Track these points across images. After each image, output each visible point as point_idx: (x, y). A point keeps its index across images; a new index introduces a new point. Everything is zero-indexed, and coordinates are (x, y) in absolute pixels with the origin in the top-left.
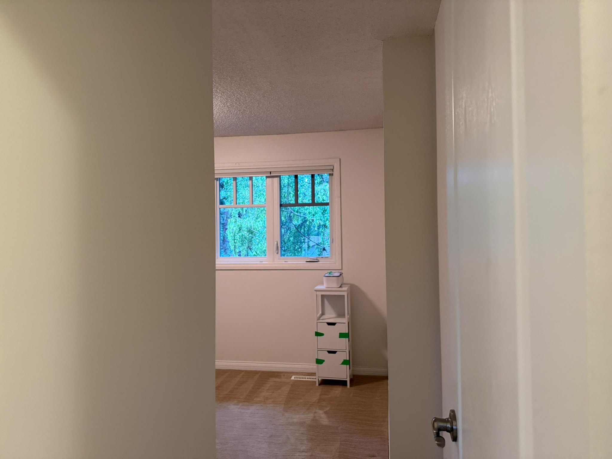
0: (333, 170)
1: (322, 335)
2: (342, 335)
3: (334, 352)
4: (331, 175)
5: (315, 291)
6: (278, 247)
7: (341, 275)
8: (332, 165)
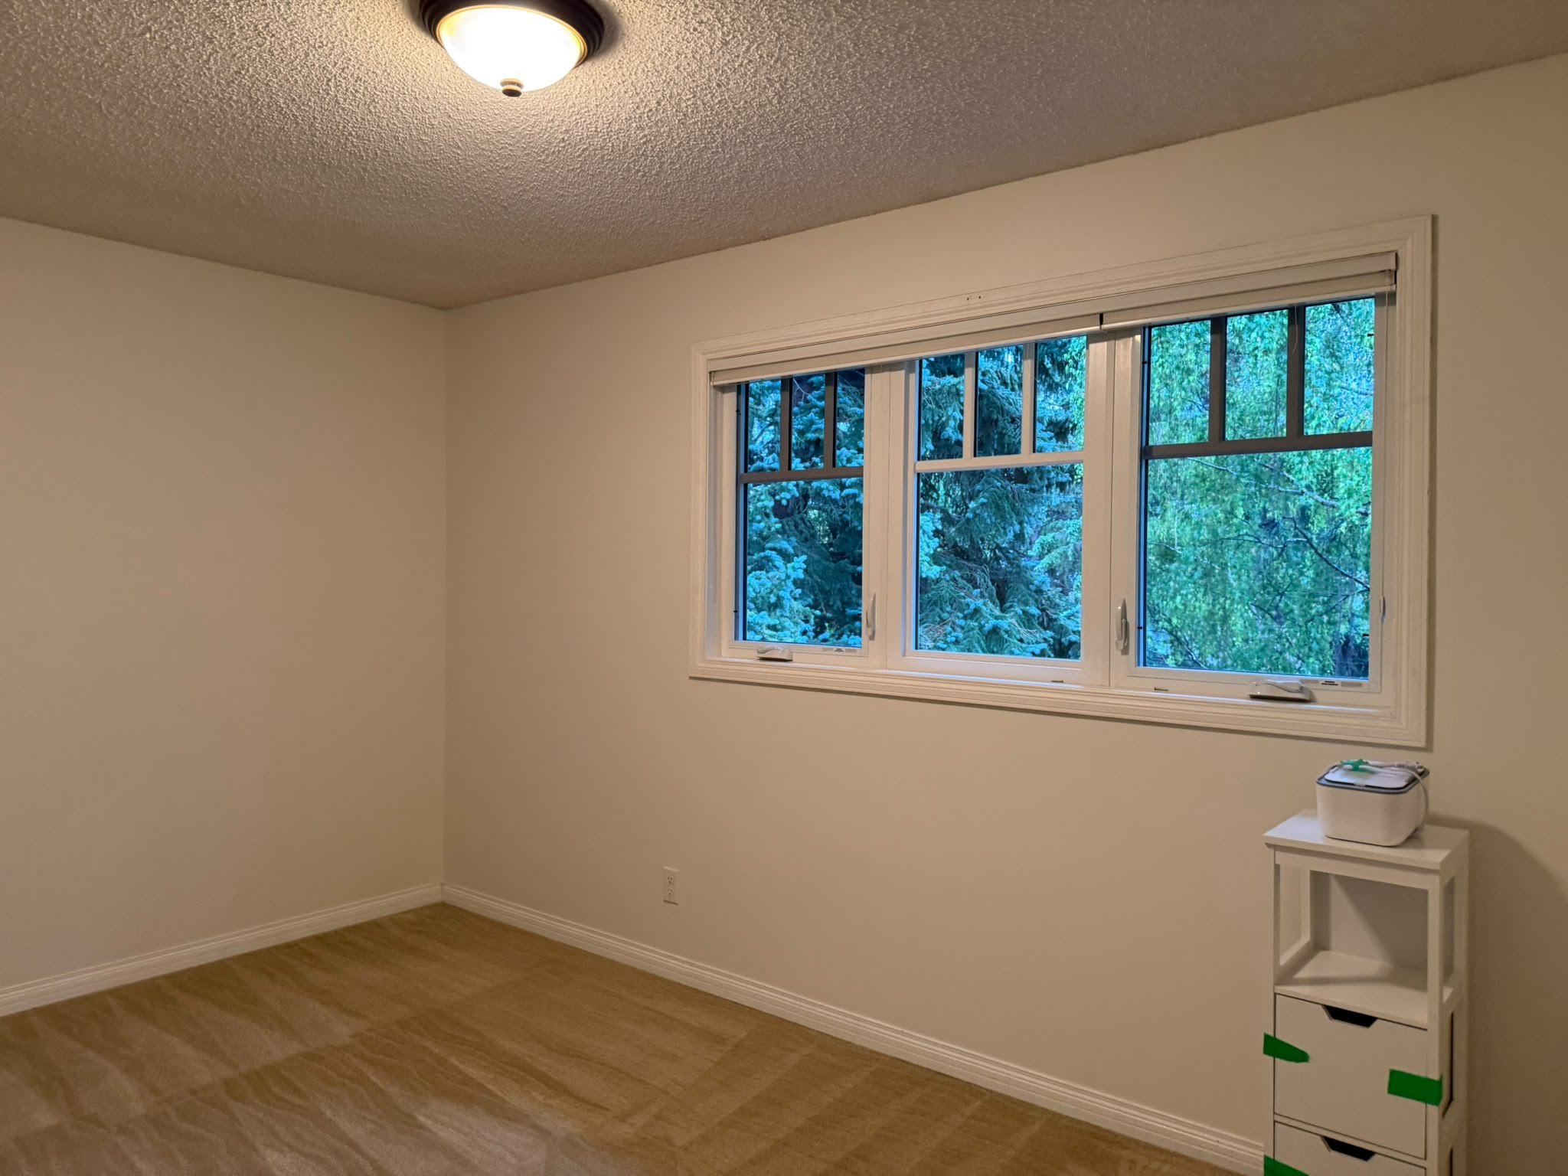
0: (1393, 274)
1: (1300, 1056)
2: (1402, 1084)
3: (1365, 1155)
4: (1386, 300)
5: (1269, 845)
6: (1126, 627)
7: (1412, 781)
8: (1390, 252)
